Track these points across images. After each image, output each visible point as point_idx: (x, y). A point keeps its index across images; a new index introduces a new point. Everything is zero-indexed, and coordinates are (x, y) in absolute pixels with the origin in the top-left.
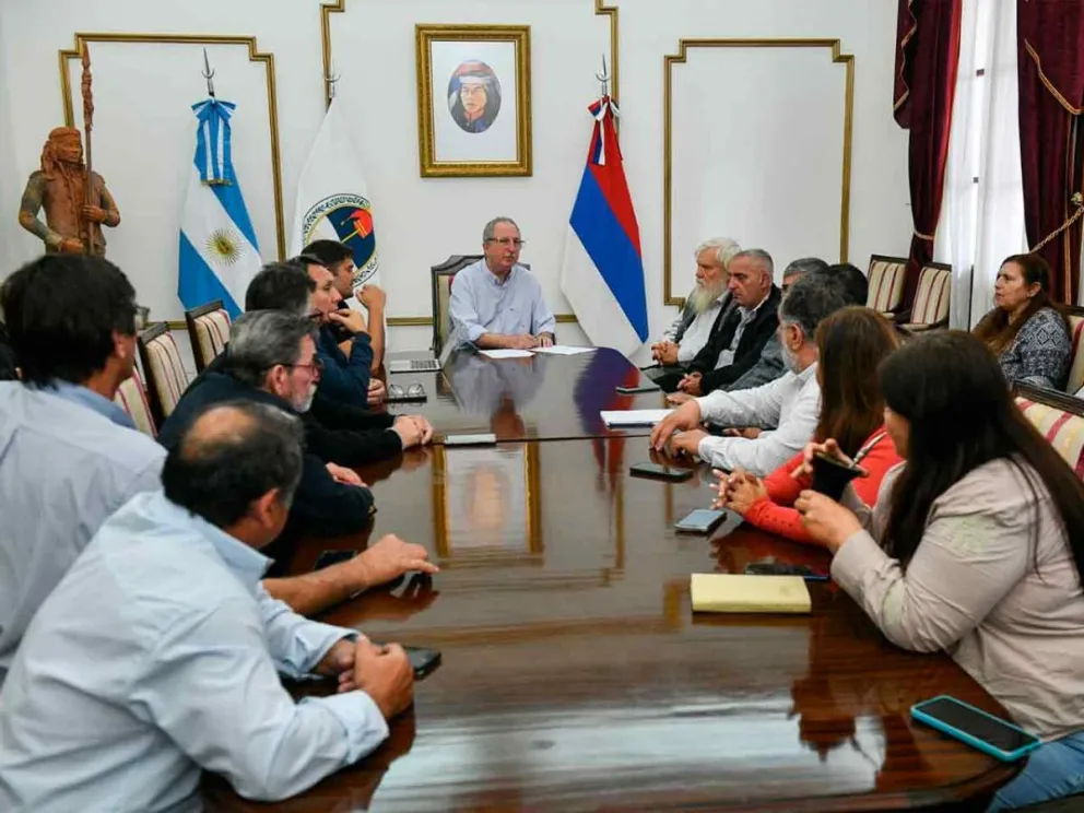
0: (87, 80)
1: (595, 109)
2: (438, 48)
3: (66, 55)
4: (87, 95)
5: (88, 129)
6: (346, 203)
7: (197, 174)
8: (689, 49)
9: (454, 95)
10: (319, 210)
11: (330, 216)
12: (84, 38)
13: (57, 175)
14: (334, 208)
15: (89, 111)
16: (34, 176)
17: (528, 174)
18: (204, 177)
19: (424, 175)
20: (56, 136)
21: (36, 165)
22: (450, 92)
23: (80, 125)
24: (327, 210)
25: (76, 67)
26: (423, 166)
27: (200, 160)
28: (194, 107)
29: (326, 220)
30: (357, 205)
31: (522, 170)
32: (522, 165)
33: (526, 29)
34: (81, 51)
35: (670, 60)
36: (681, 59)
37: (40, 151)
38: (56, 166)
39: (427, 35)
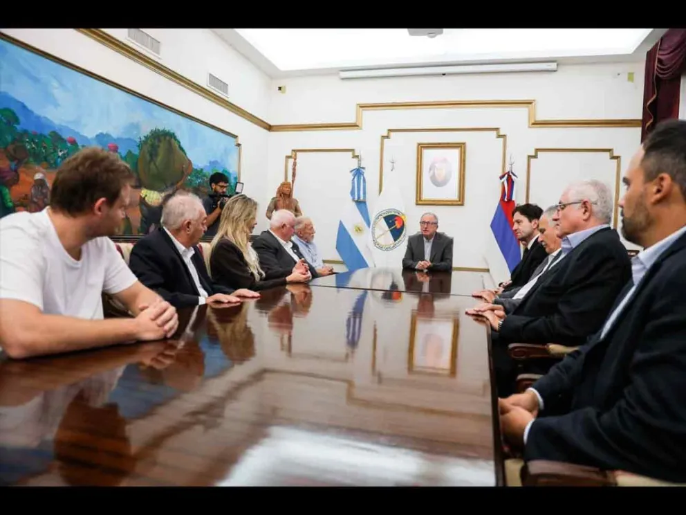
0: (295, 164)
1: (502, 177)
2: (426, 152)
3: (288, 157)
4: (294, 170)
5: (293, 181)
6: (393, 213)
7: (351, 198)
8: (539, 153)
9: (432, 172)
10: (381, 215)
11: (385, 218)
12: (295, 151)
13: (281, 199)
14: (388, 214)
15: (294, 175)
16: (273, 199)
17: (462, 205)
18: (353, 199)
19: (417, 204)
20: (283, 185)
21: (274, 195)
22: (430, 169)
23: (290, 180)
24: (384, 215)
25: (291, 161)
26: (417, 201)
27: (352, 193)
28: (351, 171)
29: (383, 219)
30: (397, 214)
31: (459, 203)
32: (460, 201)
33: (464, 144)
34: (293, 156)
35: (530, 157)
36: (535, 157)
37: (276, 190)
38: (281, 195)
39: (422, 147)
